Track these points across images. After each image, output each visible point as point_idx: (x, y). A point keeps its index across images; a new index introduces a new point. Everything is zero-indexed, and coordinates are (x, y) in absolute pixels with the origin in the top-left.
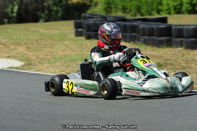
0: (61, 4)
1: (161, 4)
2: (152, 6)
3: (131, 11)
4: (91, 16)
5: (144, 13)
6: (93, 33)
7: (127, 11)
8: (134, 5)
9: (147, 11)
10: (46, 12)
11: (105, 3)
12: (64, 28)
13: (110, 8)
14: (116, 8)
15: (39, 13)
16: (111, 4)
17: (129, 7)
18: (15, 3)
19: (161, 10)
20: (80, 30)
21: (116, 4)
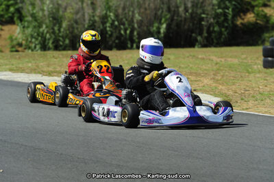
0: (226, 25)
10: (205, 34)
12: (244, 56)
15: (194, 35)
18: (163, 20)
20: (270, 59)
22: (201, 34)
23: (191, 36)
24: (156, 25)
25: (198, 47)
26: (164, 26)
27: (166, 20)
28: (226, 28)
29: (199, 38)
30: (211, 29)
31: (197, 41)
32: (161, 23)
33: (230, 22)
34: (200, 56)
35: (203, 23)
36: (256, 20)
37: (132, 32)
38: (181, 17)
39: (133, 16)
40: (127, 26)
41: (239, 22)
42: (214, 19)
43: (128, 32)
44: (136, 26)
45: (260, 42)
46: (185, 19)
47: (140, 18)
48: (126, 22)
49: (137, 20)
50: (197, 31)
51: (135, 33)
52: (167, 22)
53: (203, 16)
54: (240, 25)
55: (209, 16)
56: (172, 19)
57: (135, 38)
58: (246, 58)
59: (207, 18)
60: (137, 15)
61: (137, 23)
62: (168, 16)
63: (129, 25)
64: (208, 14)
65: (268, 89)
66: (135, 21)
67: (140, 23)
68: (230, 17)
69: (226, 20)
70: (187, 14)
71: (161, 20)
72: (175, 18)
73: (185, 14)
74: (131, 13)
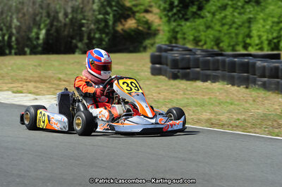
0: (107, 31)
1: (249, 36)
2: (237, 38)
3: (205, 43)
4: (170, 48)
5: (225, 48)
6: (181, 71)
7: (201, 44)
8: (211, 36)
9: (229, 46)
10: (86, 41)
11: (169, 32)
12: (130, 63)
13: (176, 38)
14: (184, 39)
15: (74, 41)
16: (177, 32)
17: (203, 38)
18: (42, 26)
19: (250, 45)
20: (158, 66)
21: (184, 34)
22: (81, 40)
23: (71, 42)
24: (35, 30)
25: (79, 54)
26: (43, 32)
27: (45, 26)
28: (107, 34)
29: (79, 45)
30: (92, 35)
31: (76, 47)
32: (40, 29)
33: (111, 28)
35: (84, 29)
36: (138, 26)
37: (10, 38)
38: (60, 22)
39: (11, 21)
40: (5, 31)
41: (119, 28)
42: (95, 24)
43: (6, 38)
44: (14, 31)
45: (142, 49)
46: (65, 25)
47: (18, 24)
48: (4, 28)
49: (16, 25)
50: (78, 38)
51: (14, 39)
52: (47, 28)
53: (84, 21)
54: (121, 31)
55: (90, 22)
56: (51, 25)
57: (13, 44)
58: (132, 65)
59: (87, 23)
60: (15, 21)
61: (15, 28)
62: (48, 21)
63: (7, 30)
64: (88, 20)
65: (162, 97)
66: (13, 26)
67: (19, 29)
68: (111, 23)
69: (107, 26)
70: (67, 20)
71: (39, 25)
72: (55, 23)
73: (65, 20)
74: (9, 18)
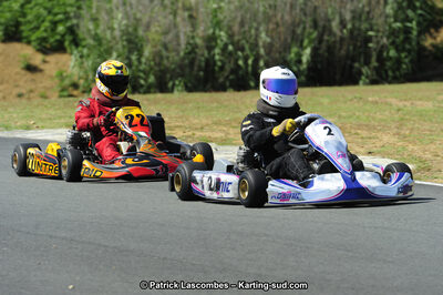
22: (367, 63)
23: (351, 67)
24: (295, 50)
25: (365, 84)
26: (308, 51)
27: (310, 42)
28: (409, 51)
29: (365, 70)
30: (385, 54)
31: (360, 73)
32: (302, 47)
33: (414, 43)
34: (370, 99)
35: (371, 45)
37: (256, 61)
38: (335, 35)
39: (257, 36)
40: (248, 52)
41: (428, 42)
42: (388, 38)
43: (250, 62)
44: (262, 51)
46: (342, 39)
47: (268, 40)
48: (247, 47)
49: (264, 43)
50: (362, 60)
51: (262, 64)
52: (313, 45)
53: (371, 33)
54: (430, 48)
55: (380, 34)
56: (320, 40)
59: (376, 36)
60: (263, 35)
61: (264, 47)
62: (315, 35)
63: (252, 50)
64: (378, 31)
66: (261, 44)
67: (269, 47)
68: (414, 34)
69: (407, 39)
70: (345, 31)
71: (302, 42)
72: (326, 37)
73: (341, 31)
74: (253, 31)
